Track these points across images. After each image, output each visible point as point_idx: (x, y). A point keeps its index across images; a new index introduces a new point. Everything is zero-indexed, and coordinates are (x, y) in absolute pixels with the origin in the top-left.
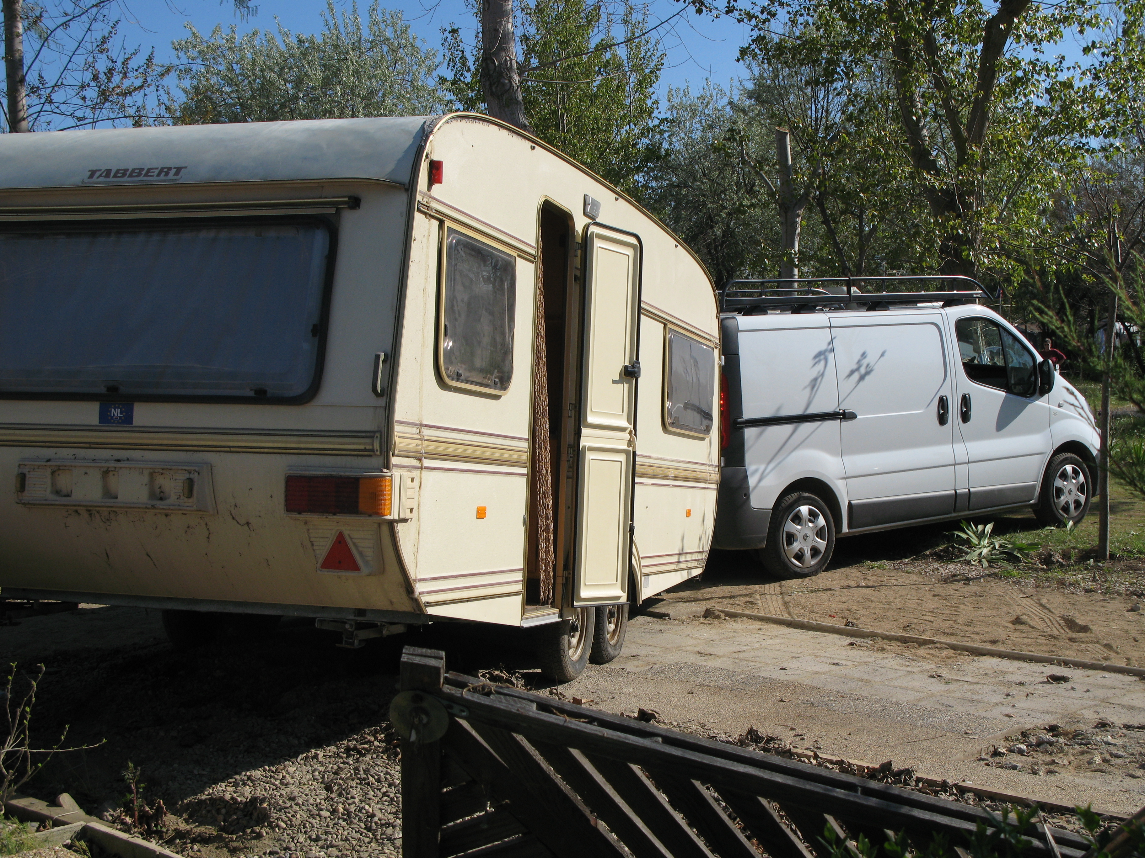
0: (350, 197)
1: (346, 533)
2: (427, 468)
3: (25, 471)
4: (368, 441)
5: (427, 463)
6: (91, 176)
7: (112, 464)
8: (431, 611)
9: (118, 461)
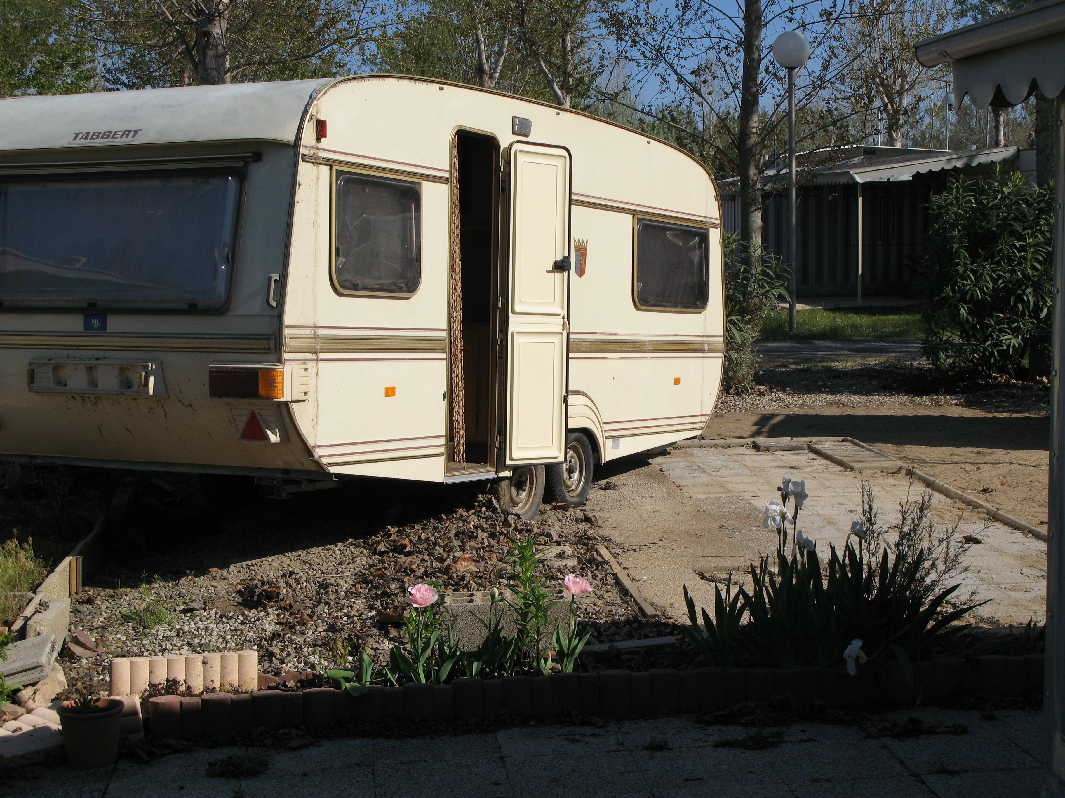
0: (253, 153)
1: (257, 411)
2: (321, 360)
3: (34, 367)
4: (266, 341)
5: (322, 356)
6: (75, 139)
7: (93, 362)
8: (332, 470)
9: (97, 359)
